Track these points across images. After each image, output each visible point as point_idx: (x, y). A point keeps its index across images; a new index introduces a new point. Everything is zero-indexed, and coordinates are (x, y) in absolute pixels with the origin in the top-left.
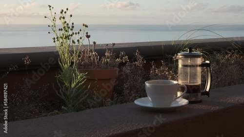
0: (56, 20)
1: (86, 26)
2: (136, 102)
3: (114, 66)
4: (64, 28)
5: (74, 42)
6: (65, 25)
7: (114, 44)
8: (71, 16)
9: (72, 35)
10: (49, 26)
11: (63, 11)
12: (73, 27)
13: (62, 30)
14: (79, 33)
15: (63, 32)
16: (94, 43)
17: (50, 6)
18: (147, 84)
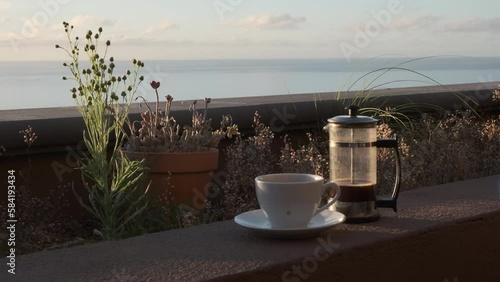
0: (79, 52)
1: (141, 64)
2: (238, 220)
3: (209, 146)
4: (93, 68)
5: (114, 97)
6: (97, 62)
7: (208, 101)
8: (108, 43)
9: (109, 84)
10: (65, 65)
11: (90, 33)
12: (112, 66)
13: (89, 72)
14: (125, 78)
15: (93, 75)
16: (169, 98)
17: (66, 24)
18: (259, 182)
